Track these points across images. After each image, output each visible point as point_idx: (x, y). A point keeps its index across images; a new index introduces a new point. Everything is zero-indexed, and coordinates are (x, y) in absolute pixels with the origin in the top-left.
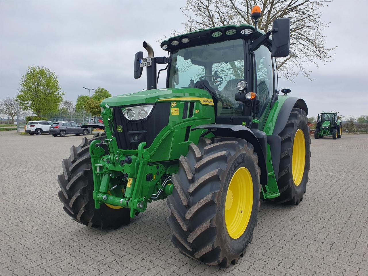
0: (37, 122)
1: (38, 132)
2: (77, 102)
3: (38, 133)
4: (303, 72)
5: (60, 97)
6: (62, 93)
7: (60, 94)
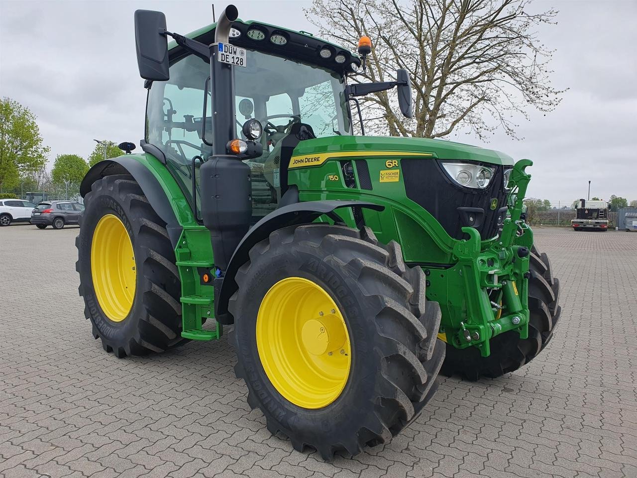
0: (2, 202)
1: (3, 219)
2: (55, 165)
3: (4, 223)
4: (505, 126)
5: (40, 156)
6: (44, 148)
7: (39, 150)
